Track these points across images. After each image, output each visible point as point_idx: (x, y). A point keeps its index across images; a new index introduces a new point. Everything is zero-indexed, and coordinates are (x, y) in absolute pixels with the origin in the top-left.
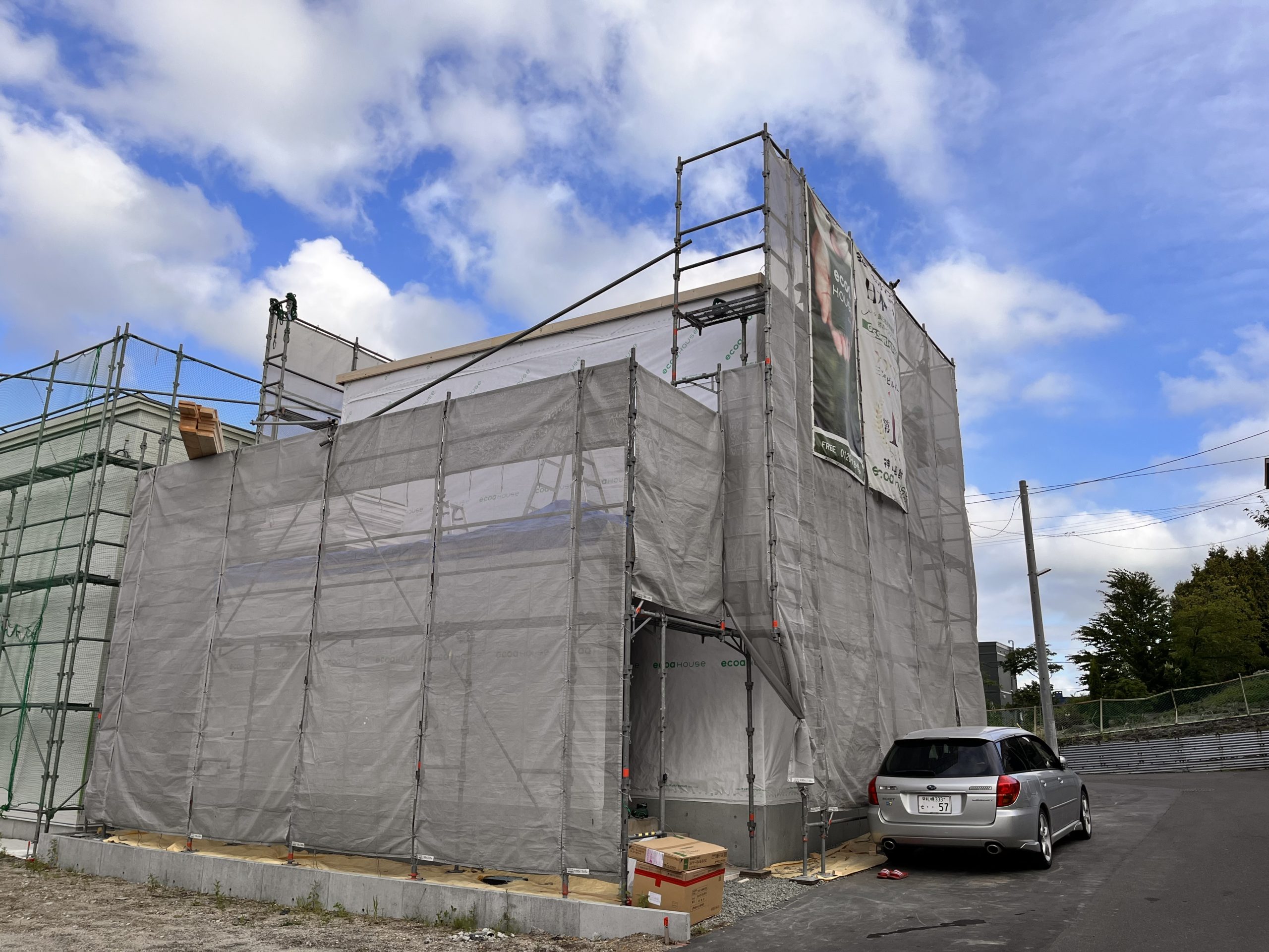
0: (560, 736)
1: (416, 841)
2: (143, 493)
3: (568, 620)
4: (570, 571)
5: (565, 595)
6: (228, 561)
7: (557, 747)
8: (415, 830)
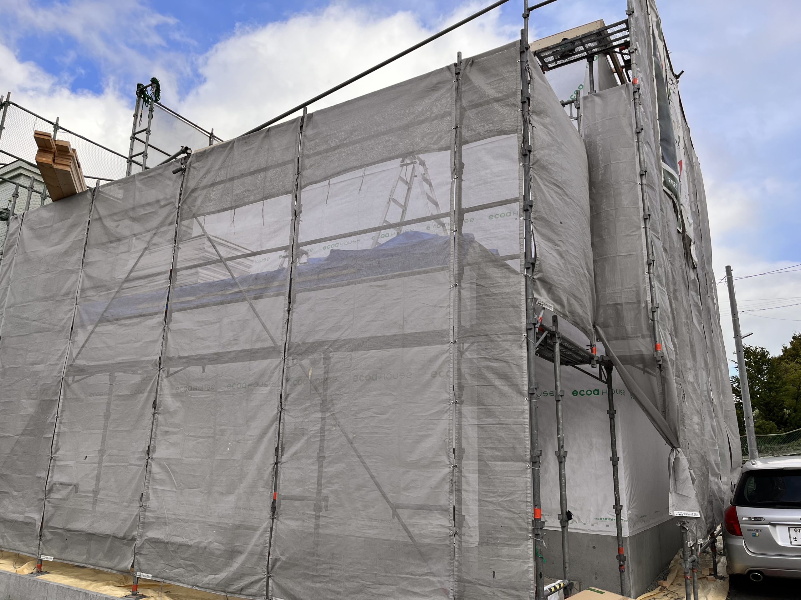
0: (446, 466)
1: (271, 581)
2: (12, 234)
3: (452, 332)
4: (452, 278)
5: (447, 304)
6: (83, 290)
7: (444, 479)
8: (270, 569)
